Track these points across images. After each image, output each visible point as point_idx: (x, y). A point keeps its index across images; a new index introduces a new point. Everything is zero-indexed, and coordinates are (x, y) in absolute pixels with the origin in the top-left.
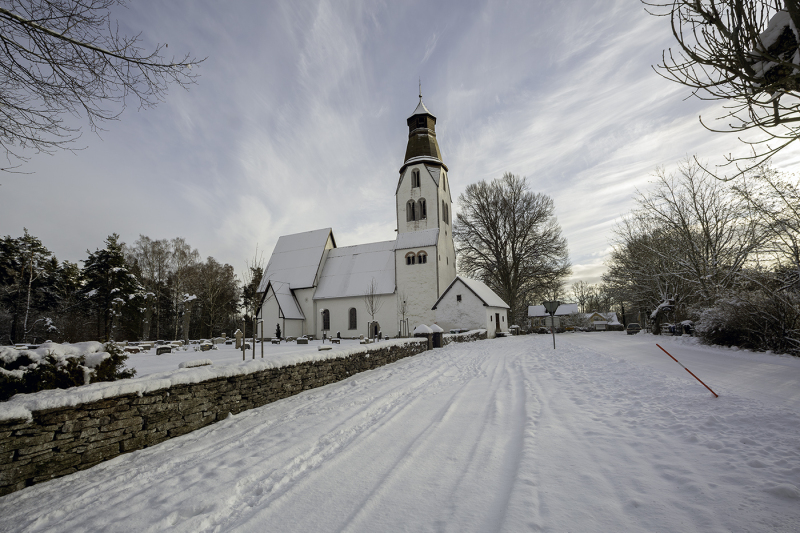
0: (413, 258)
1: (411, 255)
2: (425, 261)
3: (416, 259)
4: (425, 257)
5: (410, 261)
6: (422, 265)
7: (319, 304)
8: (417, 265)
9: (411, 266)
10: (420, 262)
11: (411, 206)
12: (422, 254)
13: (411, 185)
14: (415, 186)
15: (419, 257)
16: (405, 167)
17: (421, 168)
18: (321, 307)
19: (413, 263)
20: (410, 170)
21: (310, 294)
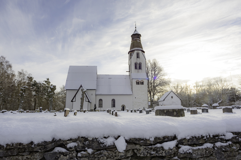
0: (139, 82)
1: (138, 81)
2: (143, 84)
3: (140, 83)
4: (143, 82)
5: (138, 83)
6: (142, 85)
7: (97, 96)
8: (140, 85)
9: (138, 85)
10: (141, 84)
11: (136, 64)
12: (142, 82)
13: (136, 57)
14: (137, 58)
15: (141, 82)
16: (134, 50)
17: (140, 52)
18: (99, 98)
19: (139, 84)
20: (136, 52)
21: (94, 92)
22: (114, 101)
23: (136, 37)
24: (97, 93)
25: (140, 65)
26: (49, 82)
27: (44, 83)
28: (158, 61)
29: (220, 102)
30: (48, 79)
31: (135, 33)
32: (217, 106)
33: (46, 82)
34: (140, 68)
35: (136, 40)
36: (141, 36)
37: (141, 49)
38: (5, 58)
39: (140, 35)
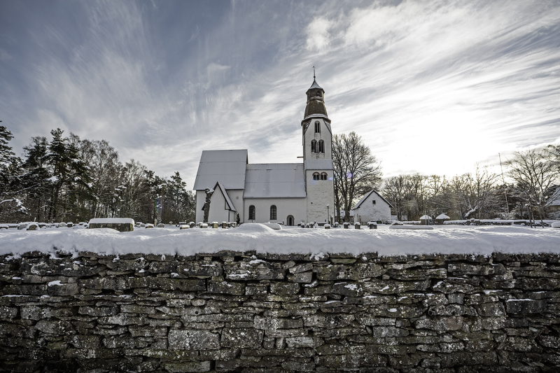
0: (318, 176)
1: (316, 174)
2: (326, 179)
3: (320, 177)
4: (325, 176)
5: (316, 177)
6: (324, 181)
7: (246, 201)
8: (320, 181)
9: (316, 181)
10: (322, 179)
11: (313, 144)
13: (314, 131)
14: (316, 132)
15: (322, 176)
16: (310, 119)
17: (321, 121)
18: (249, 203)
19: (318, 179)
20: (313, 121)
21: (240, 194)
22: (273, 208)
23: (315, 94)
24: (246, 196)
25: (321, 143)
26: (180, 178)
27: (172, 180)
28: (359, 137)
29: (472, 210)
30: (178, 174)
31: (313, 88)
32: (444, 220)
33: (174, 178)
34: (322, 150)
35: (314, 100)
36: (324, 92)
37: (323, 116)
38: (107, 144)
39: (322, 90)
